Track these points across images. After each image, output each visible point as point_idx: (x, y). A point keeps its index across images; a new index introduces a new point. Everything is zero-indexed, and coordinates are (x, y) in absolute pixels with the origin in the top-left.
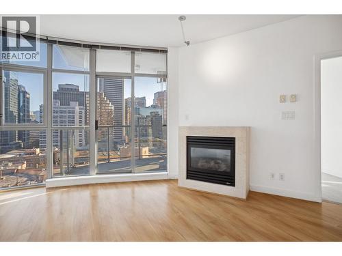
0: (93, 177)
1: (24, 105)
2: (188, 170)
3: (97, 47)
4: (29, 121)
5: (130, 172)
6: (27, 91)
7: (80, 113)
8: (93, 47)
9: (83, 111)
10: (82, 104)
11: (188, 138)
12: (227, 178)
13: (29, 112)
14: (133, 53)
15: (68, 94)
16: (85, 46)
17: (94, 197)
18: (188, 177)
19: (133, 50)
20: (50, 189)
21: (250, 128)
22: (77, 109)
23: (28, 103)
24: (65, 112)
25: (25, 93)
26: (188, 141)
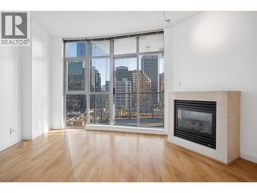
0: (112, 126)
1: (98, 82)
2: (175, 129)
3: (113, 38)
4: (101, 91)
5: (136, 126)
6: (100, 73)
7: (129, 85)
8: (111, 39)
9: (131, 84)
10: (131, 79)
11: (176, 101)
12: (209, 140)
13: (100, 86)
14: (138, 38)
15: (121, 73)
16: (107, 39)
17: (112, 141)
18: (175, 135)
19: (137, 36)
20: (87, 130)
21: (240, 92)
22: (127, 82)
23: (100, 80)
24: (119, 85)
25: (99, 74)
26: (175, 104)
